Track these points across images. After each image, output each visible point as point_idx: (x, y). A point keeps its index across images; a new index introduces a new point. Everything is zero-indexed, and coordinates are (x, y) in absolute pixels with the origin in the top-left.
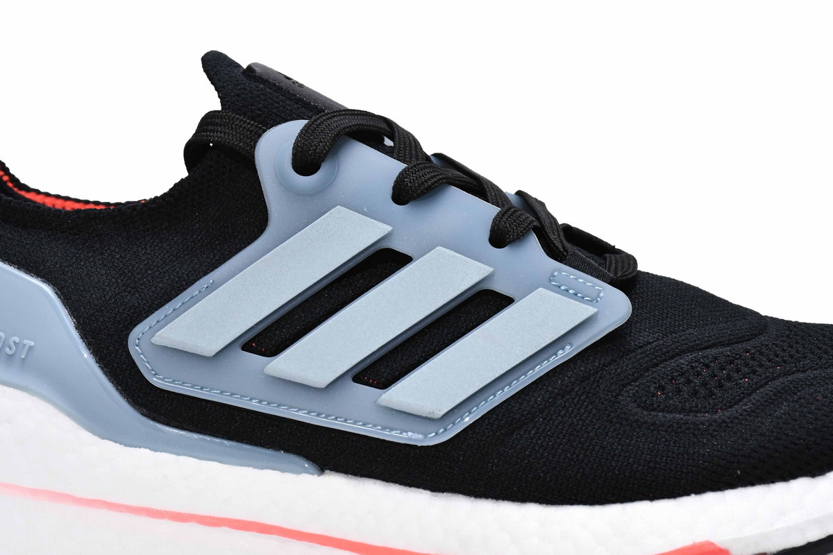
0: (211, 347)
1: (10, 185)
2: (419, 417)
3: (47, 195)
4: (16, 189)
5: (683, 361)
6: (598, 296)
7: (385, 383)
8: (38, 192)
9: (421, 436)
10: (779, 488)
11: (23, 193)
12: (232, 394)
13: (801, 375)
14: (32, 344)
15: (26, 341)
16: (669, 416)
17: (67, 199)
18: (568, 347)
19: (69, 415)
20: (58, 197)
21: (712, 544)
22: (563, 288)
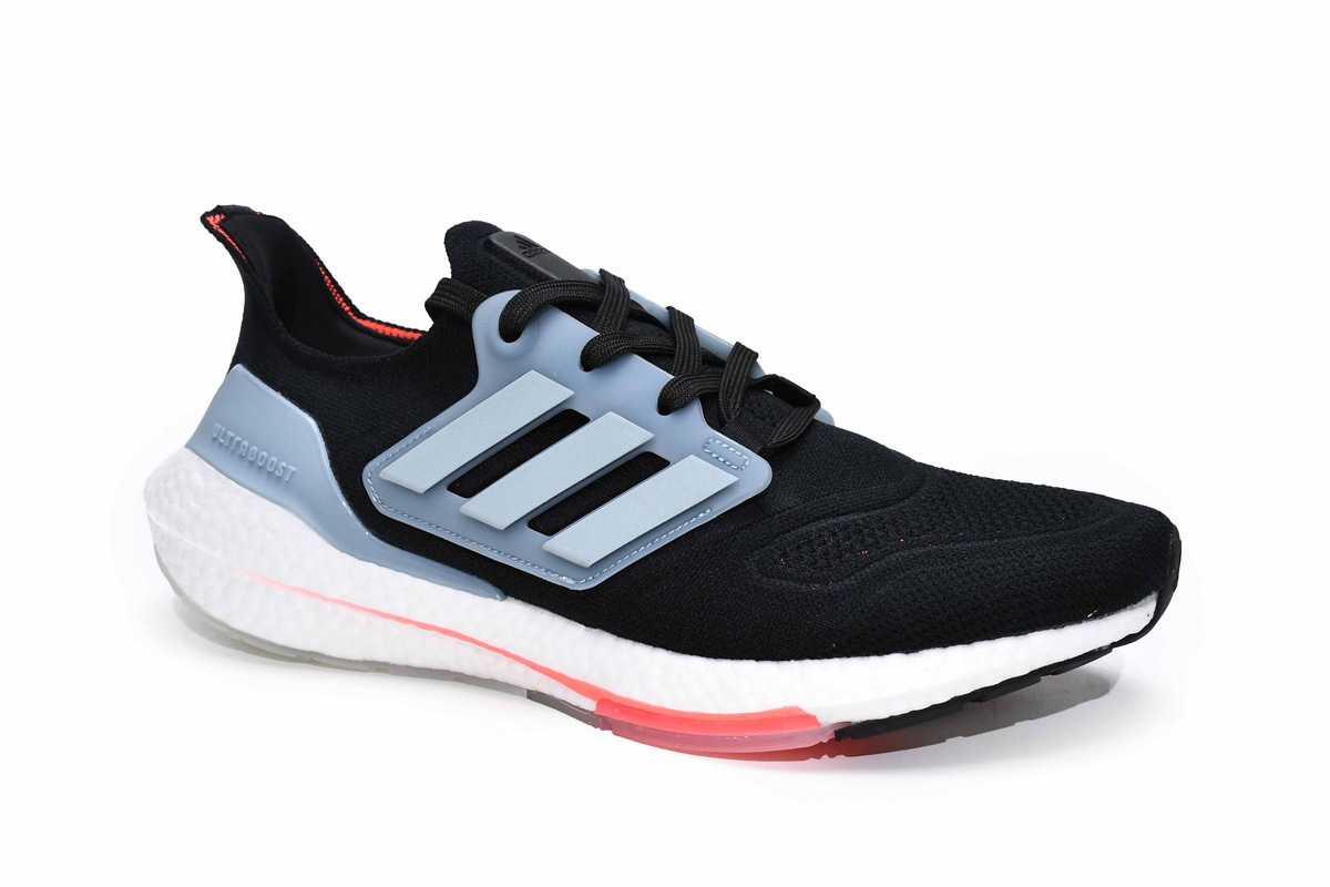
0: (422, 485)
1: (351, 314)
2: (573, 564)
3: (380, 322)
4: (355, 318)
5: (813, 527)
6: (744, 465)
7: (551, 531)
8: (372, 320)
9: (571, 582)
10: (874, 662)
11: (360, 321)
12: (437, 527)
13: (920, 551)
14: (294, 469)
15: (290, 467)
16: (785, 584)
17: (394, 326)
18: (708, 511)
19: (316, 530)
20: (388, 324)
21: (800, 709)
22: (714, 455)
